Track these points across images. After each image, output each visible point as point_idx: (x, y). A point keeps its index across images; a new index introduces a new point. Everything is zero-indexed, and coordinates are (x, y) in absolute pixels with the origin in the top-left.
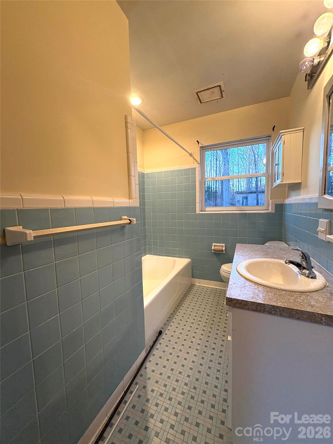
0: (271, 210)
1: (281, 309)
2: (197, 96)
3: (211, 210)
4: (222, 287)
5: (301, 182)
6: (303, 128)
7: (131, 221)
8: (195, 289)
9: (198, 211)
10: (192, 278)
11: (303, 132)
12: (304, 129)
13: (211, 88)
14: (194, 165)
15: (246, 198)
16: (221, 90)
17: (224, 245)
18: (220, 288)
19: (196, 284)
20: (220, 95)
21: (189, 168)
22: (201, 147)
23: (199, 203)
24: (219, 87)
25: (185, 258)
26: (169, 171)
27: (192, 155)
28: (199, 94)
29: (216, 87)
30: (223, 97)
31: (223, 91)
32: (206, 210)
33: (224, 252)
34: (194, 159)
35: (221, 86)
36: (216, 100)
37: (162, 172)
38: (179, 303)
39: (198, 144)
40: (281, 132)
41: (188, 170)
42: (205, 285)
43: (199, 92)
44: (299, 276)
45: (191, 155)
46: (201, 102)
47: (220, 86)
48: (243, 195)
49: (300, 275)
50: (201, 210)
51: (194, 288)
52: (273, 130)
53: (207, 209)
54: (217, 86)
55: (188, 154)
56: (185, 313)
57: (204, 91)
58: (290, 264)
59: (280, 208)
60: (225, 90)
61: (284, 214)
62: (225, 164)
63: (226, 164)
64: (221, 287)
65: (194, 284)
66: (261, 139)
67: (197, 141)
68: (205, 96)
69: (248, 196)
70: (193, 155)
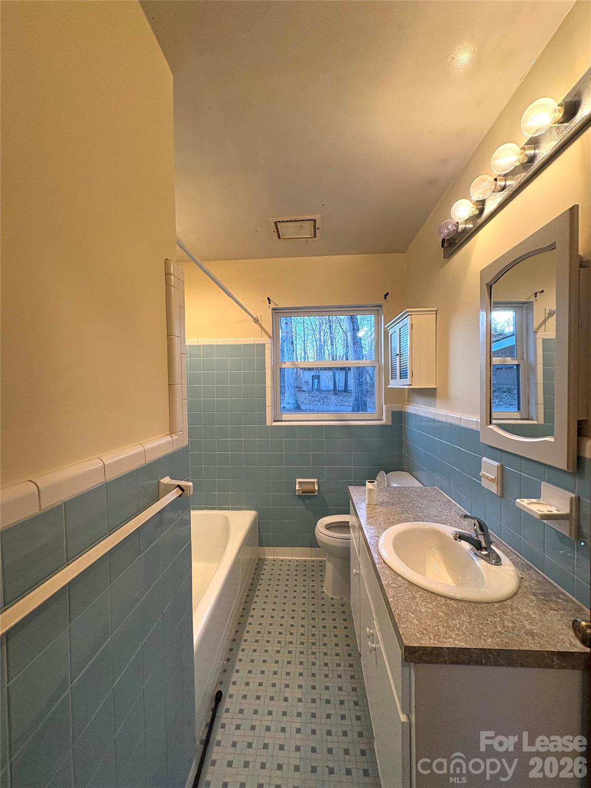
0: (385, 420)
1: (496, 653)
2: (274, 227)
3: (292, 419)
4: (314, 557)
5: (435, 387)
6: (436, 309)
7: (182, 490)
8: (267, 567)
9: (270, 422)
10: (259, 546)
11: (436, 314)
12: (436, 311)
13: (299, 221)
14: (262, 338)
15: (318, 377)
16: (315, 226)
17: (315, 480)
18: (310, 559)
19: (267, 557)
20: (313, 233)
21: (253, 343)
22: (273, 309)
23: (272, 406)
24: (312, 222)
25: (245, 510)
26: (213, 345)
27: (259, 320)
28: (278, 224)
29: (308, 220)
30: (315, 236)
31: (318, 229)
32: (283, 419)
33: (316, 494)
34: (261, 327)
35: (317, 221)
36: (305, 240)
37: (200, 345)
38: (244, 609)
39: (270, 303)
40: (408, 310)
41: (251, 346)
42: (284, 556)
43: (279, 222)
44: (477, 562)
45: (256, 321)
46: (279, 238)
47: (315, 221)
48: (312, 373)
49: (478, 560)
50: (274, 418)
51: (265, 567)
52: (385, 298)
53: (285, 417)
54: (310, 220)
55: (251, 318)
56: (259, 632)
57: (287, 223)
58: (462, 541)
59: (399, 417)
60: (320, 228)
61: (405, 427)
62: (286, 323)
63: (289, 323)
64: (311, 557)
65: (263, 557)
66: (368, 309)
67: (268, 298)
68: (288, 230)
69: (320, 374)
70: (260, 322)
